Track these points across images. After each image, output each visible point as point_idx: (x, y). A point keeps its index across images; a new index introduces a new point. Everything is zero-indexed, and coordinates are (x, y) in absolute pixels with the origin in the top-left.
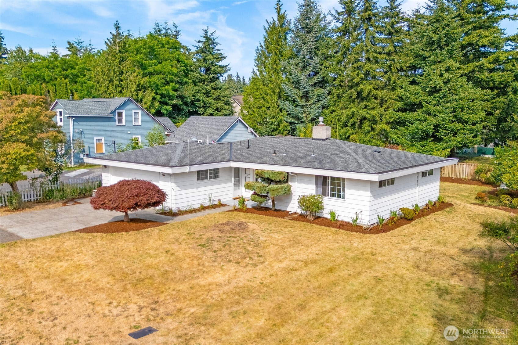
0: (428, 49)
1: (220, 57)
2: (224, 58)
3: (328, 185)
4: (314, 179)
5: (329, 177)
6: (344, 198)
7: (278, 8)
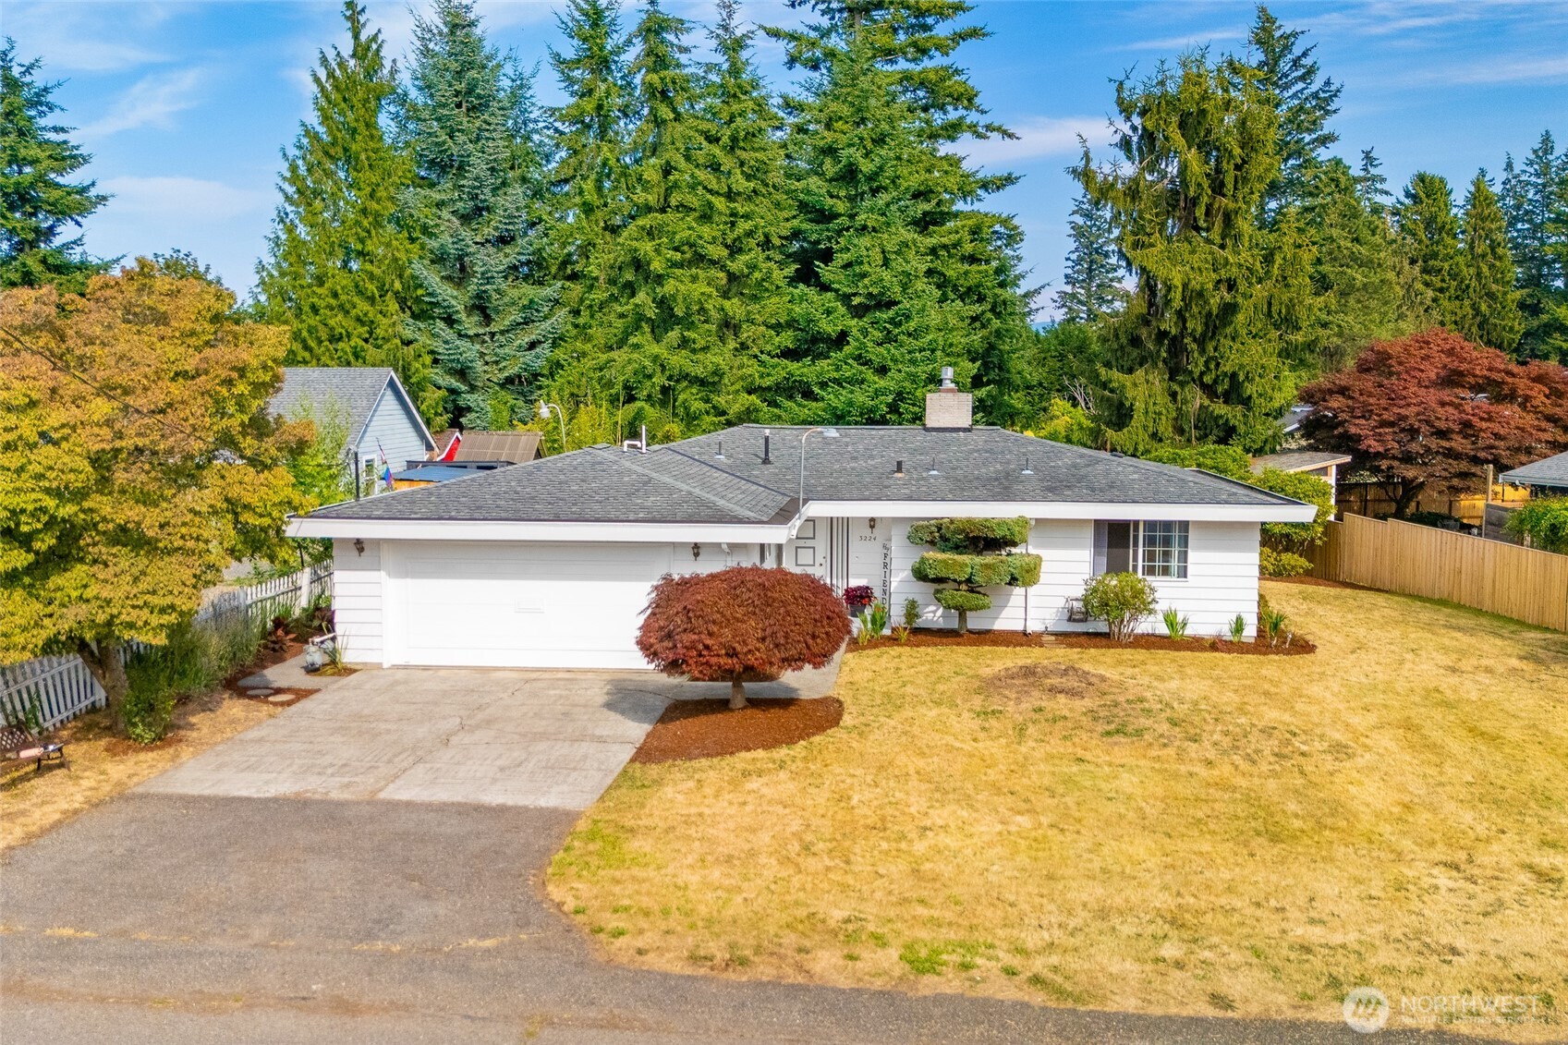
0: (843, 193)
1: (68, 158)
2: (86, 160)
3: (1136, 544)
4: (1089, 534)
5: (1136, 523)
6: (1183, 573)
7: (354, 16)
